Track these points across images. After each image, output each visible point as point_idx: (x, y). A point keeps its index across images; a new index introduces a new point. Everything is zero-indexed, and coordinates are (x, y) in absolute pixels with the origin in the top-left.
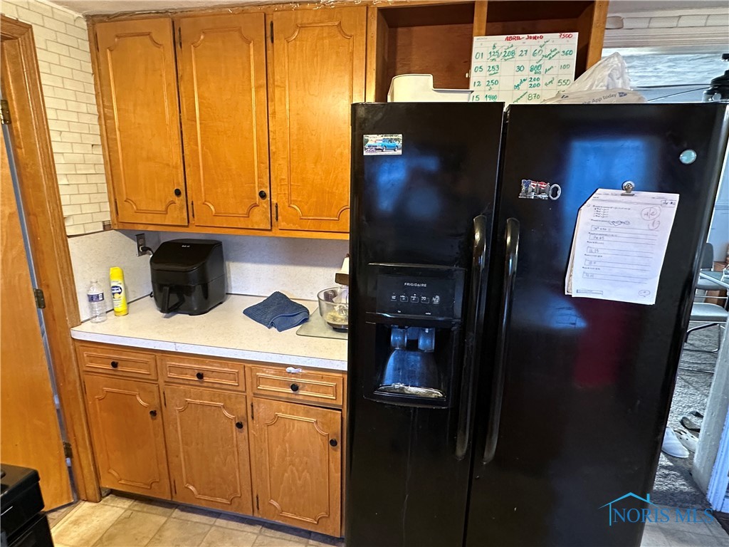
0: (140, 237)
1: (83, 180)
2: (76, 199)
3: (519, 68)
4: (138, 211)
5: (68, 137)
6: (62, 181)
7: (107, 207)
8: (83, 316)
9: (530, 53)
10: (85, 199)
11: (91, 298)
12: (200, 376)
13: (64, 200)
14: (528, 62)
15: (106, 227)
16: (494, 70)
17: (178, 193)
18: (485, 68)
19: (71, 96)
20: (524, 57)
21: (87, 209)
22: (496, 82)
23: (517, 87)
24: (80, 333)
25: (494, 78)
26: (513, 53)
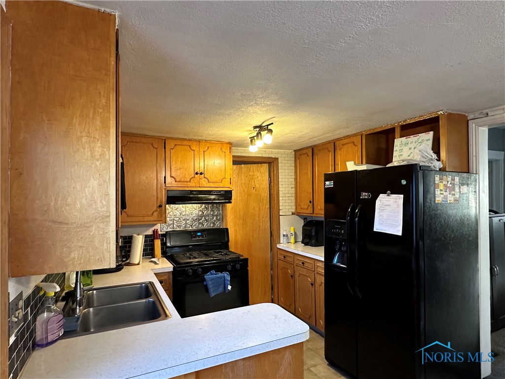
0: (305, 219)
1: (287, 198)
2: (284, 204)
3: (410, 148)
4: (301, 209)
5: (284, 186)
6: (281, 199)
7: (294, 207)
8: (281, 242)
9: (414, 142)
10: (287, 204)
11: (284, 235)
12: (303, 263)
13: (281, 204)
14: (412, 146)
15: (293, 214)
16: (401, 150)
17: (310, 202)
18: (398, 150)
19: (287, 174)
20: (412, 144)
21: (287, 207)
22: (401, 155)
23: (409, 156)
24: (279, 246)
25: (401, 153)
26: (408, 143)
